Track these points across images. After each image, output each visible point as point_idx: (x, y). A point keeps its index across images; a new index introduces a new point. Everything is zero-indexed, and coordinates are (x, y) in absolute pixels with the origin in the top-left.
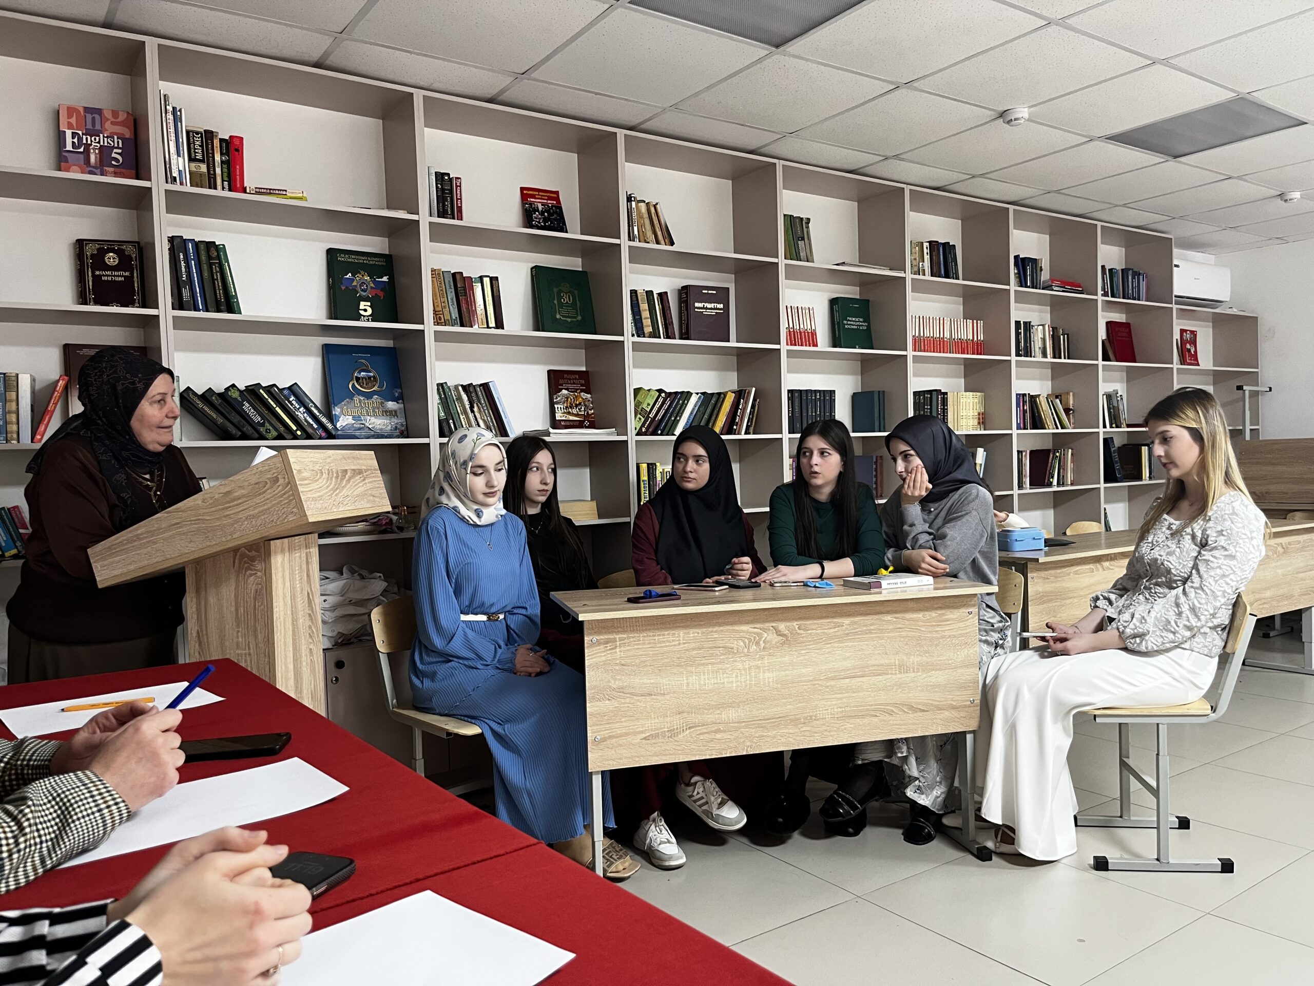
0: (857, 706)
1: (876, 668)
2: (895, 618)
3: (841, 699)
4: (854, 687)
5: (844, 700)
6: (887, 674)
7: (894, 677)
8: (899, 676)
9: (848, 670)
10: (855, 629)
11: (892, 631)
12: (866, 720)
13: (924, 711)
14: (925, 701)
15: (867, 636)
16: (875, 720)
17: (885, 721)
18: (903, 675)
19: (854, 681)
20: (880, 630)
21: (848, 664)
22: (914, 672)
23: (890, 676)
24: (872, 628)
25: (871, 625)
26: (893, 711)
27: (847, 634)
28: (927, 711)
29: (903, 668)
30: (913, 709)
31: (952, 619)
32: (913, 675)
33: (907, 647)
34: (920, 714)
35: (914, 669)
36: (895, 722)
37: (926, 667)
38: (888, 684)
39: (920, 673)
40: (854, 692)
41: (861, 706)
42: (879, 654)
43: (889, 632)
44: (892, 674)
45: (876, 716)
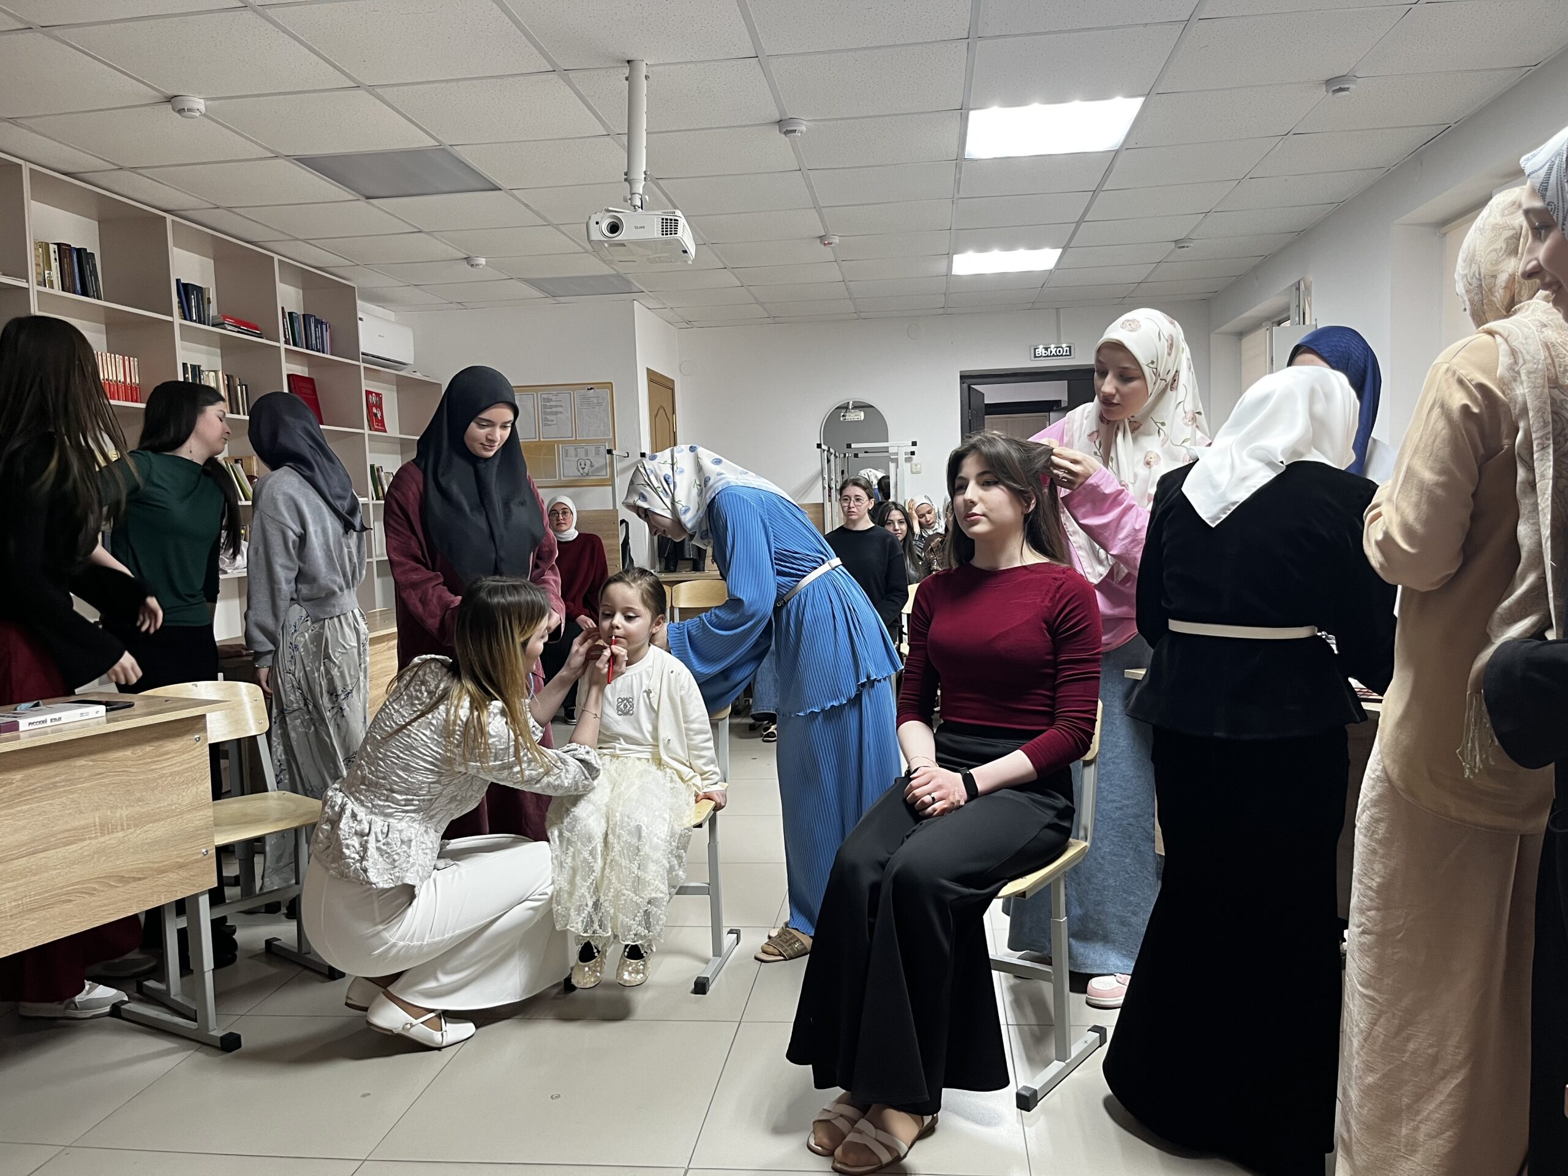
0: (40, 894)
1: (66, 834)
2: (92, 761)
4: (34, 867)
5: (21, 889)
6: (84, 840)
7: (94, 842)
8: (102, 839)
9: (24, 845)
10: (34, 784)
11: (87, 780)
12: (56, 910)
13: (140, 879)
14: (141, 866)
15: (50, 792)
16: (69, 906)
17: (84, 905)
18: (107, 837)
19: (33, 859)
20: (69, 781)
21: (23, 836)
22: (123, 830)
23: (88, 842)
24: (57, 779)
25: (56, 776)
26: (95, 889)
27: (20, 794)
28: (145, 878)
29: (105, 828)
30: (123, 880)
31: (173, 751)
32: (121, 834)
33: (111, 798)
34: (134, 884)
35: (122, 825)
36: (98, 904)
37: (138, 821)
38: (86, 853)
39: (131, 830)
40: (35, 875)
41: (47, 892)
42: (70, 814)
43: (83, 782)
44: (90, 838)
45: (70, 901)
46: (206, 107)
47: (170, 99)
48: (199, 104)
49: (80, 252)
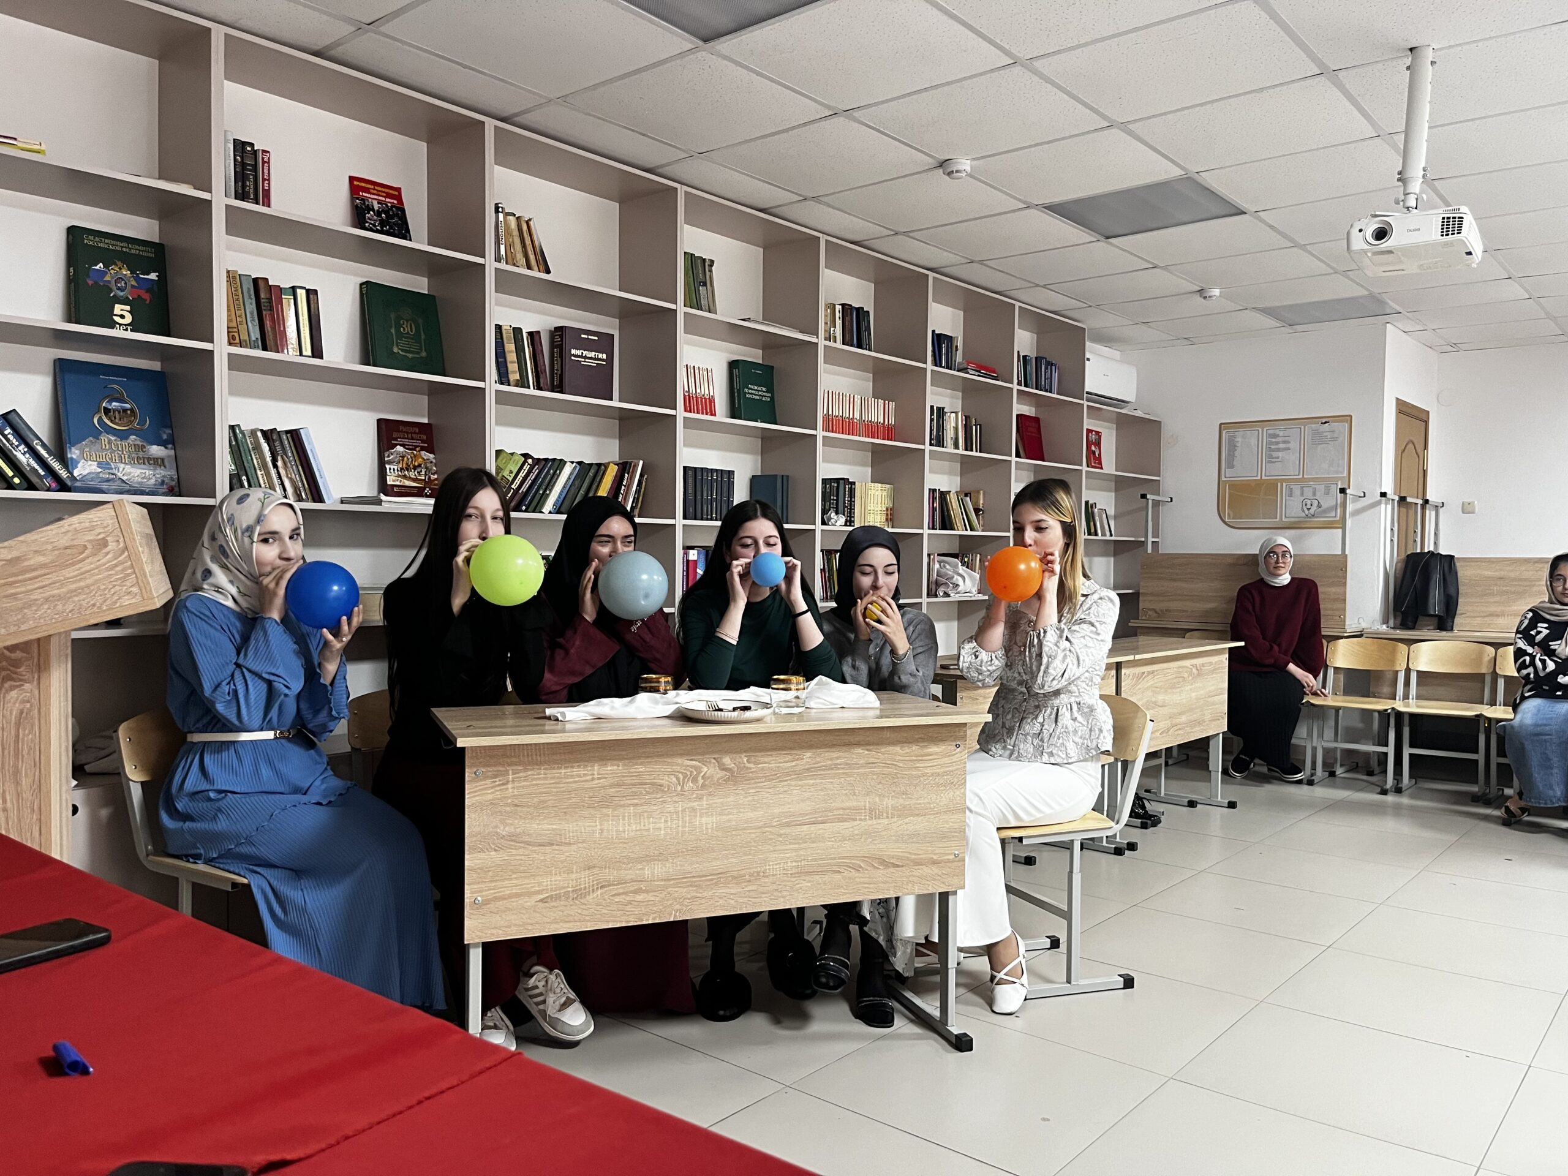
0: (815, 860)
1: (841, 812)
2: (867, 750)
3: (796, 850)
4: (813, 835)
5: (802, 852)
6: (855, 820)
7: (863, 823)
8: (870, 822)
9: (807, 815)
10: (819, 762)
11: (863, 766)
12: (827, 878)
13: (898, 866)
14: (900, 854)
15: (833, 772)
16: (838, 876)
17: (850, 878)
18: (874, 822)
19: (813, 828)
20: (847, 764)
21: (808, 806)
22: (887, 817)
23: (858, 822)
24: (838, 761)
25: (838, 758)
26: (861, 867)
27: (808, 769)
28: (902, 866)
29: (874, 813)
30: (885, 864)
31: (936, 754)
32: (886, 821)
33: (880, 786)
34: (892, 870)
35: (887, 813)
36: (862, 880)
37: (902, 812)
38: (856, 832)
39: (895, 820)
40: (813, 842)
41: (821, 859)
42: (846, 794)
43: (858, 768)
44: (860, 820)
45: (839, 872)
46: (971, 167)
47: (942, 164)
48: (965, 165)
49: (859, 310)
